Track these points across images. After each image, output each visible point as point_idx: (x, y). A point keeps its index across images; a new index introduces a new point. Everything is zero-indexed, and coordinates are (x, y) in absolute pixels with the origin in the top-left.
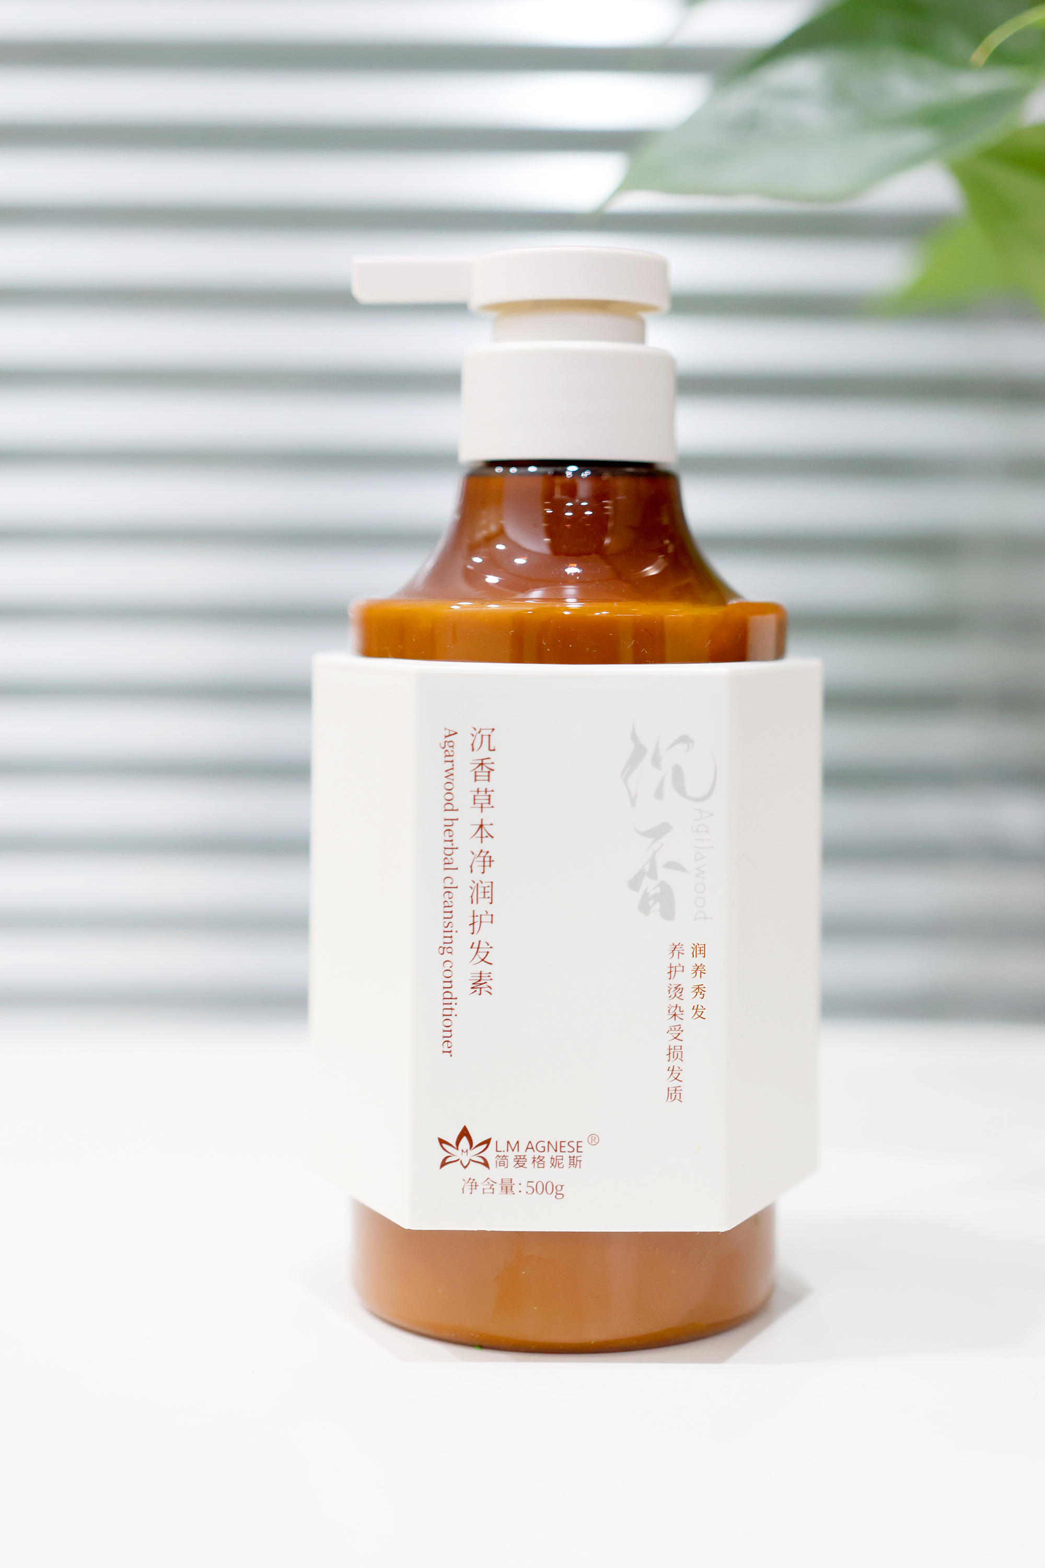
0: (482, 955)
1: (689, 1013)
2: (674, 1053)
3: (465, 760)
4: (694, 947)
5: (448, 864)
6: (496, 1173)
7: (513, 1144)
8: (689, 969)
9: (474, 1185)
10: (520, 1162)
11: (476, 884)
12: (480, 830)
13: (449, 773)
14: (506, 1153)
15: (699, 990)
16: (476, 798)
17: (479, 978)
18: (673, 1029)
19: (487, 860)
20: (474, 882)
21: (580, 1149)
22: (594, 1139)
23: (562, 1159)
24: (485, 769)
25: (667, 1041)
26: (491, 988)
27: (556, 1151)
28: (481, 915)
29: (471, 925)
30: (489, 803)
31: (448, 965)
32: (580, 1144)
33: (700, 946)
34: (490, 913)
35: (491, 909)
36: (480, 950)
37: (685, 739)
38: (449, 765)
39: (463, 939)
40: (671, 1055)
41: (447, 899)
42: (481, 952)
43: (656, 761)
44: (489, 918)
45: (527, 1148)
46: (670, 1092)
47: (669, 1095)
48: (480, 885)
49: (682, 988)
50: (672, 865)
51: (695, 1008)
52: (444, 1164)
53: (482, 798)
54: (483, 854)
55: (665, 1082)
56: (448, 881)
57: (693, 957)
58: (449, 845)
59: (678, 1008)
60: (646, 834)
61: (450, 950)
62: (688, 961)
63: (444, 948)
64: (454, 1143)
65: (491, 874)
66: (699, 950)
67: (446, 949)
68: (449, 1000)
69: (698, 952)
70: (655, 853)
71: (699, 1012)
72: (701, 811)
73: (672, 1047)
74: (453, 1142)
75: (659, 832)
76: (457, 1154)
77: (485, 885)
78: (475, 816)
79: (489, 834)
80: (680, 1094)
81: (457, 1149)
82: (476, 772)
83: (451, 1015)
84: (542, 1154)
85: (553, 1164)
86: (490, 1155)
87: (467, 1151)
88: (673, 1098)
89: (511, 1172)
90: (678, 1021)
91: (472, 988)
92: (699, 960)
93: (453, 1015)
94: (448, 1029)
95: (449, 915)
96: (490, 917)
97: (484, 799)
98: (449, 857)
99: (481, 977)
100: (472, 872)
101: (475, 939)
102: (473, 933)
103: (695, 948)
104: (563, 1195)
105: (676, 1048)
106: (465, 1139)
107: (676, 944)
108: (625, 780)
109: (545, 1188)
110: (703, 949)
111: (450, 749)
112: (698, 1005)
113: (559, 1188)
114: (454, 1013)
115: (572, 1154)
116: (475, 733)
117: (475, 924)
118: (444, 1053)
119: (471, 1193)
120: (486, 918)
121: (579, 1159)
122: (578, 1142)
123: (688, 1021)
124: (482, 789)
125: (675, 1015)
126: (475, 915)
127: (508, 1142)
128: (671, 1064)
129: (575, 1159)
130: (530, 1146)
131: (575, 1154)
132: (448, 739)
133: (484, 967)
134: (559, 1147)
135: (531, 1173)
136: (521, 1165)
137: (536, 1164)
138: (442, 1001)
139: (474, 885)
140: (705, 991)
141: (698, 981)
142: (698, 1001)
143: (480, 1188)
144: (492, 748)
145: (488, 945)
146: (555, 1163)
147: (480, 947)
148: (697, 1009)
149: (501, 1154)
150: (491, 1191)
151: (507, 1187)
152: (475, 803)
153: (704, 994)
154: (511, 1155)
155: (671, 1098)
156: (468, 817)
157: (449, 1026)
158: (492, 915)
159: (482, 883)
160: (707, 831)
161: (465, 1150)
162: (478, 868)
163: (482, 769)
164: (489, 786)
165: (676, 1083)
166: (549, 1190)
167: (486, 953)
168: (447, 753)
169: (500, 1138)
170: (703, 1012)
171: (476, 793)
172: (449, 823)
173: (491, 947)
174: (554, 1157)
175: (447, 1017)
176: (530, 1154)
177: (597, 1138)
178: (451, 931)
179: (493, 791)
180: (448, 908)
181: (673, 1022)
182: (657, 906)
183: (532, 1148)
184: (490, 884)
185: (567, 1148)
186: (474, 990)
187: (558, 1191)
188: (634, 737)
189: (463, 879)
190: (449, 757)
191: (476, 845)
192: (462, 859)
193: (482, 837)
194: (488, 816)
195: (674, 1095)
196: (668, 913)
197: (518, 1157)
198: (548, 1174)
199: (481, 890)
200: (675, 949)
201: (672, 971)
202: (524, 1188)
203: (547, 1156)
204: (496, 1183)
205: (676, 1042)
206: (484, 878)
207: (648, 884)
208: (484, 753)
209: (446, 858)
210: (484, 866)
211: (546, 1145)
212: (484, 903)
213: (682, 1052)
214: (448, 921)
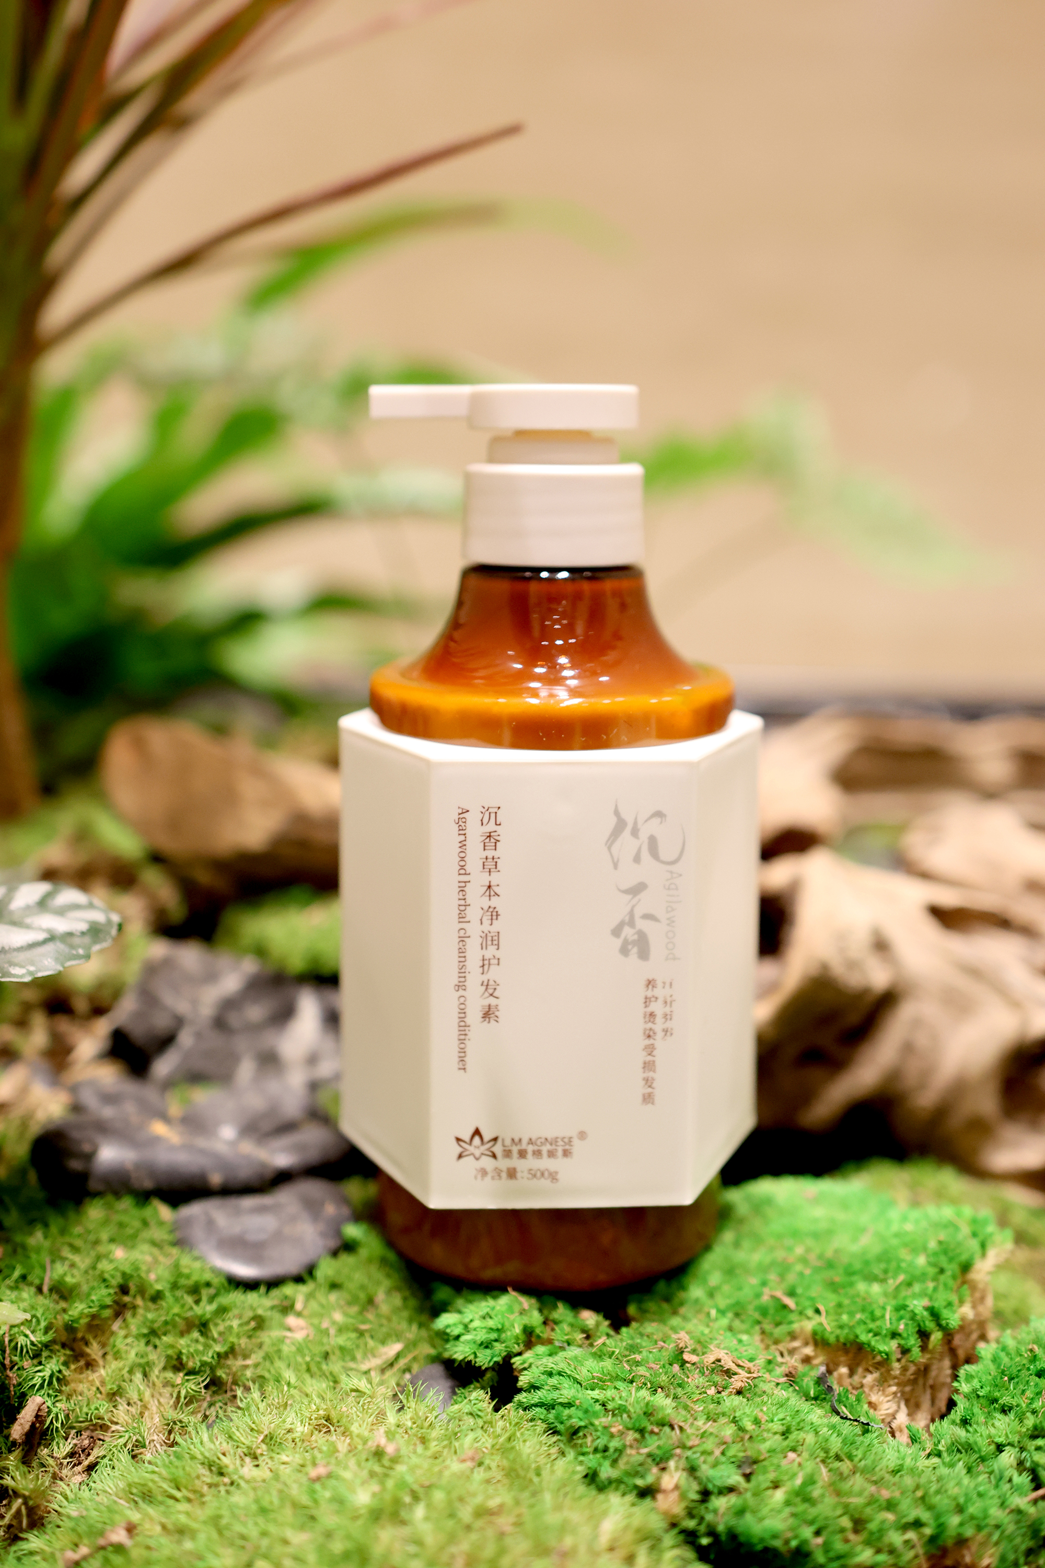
0: (491, 991)
2: (649, 1066)
3: (475, 833)
5: (462, 917)
13: (463, 844)
19: (494, 914)
22: (582, 1135)
24: (492, 840)
25: (642, 1057)
31: (462, 1000)
37: (659, 814)
38: (462, 838)
39: (474, 979)
42: (489, 988)
43: (635, 832)
44: (496, 961)
48: (489, 934)
50: (648, 917)
52: (460, 1156)
53: (490, 864)
54: (491, 910)
55: (640, 1089)
56: (462, 932)
58: (462, 902)
60: (626, 892)
61: (464, 987)
65: (497, 926)
67: (461, 986)
68: (463, 1028)
70: (633, 907)
72: (671, 872)
74: (467, 1139)
75: (637, 889)
76: (471, 1149)
77: (492, 934)
78: (485, 879)
86: (498, 1149)
90: (651, 1041)
94: (463, 1051)
95: (463, 959)
97: (489, 866)
98: (463, 913)
101: (485, 978)
107: (651, 979)
108: (609, 848)
111: (463, 824)
114: (467, 1037)
120: (494, 962)
123: (659, 1042)
124: (490, 856)
128: (646, 1075)
131: (567, 1147)
132: (461, 816)
133: (493, 1001)
134: (554, 1141)
139: (483, 935)
144: (498, 823)
154: (515, 1150)
156: (478, 879)
160: (677, 889)
162: (486, 921)
164: (496, 854)
165: (650, 1090)
168: (461, 828)
172: (463, 884)
175: (462, 1041)
180: (462, 952)
181: (648, 1042)
182: (635, 950)
185: (561, 1143)
188: (617, 813)
189: (475, 930)
190: (462, 831)
191: (485, 903)
192: (473, 913)
194: (495, 878)
195: (648, 1099)
196: (644, 955)
199: (489, 938)
201: (647, 1001)
202: (526, 1174)
203: (545, 1149)
207: (628, 932)
208: (491, 827)
210: (492, 919)
214: (462, 964)
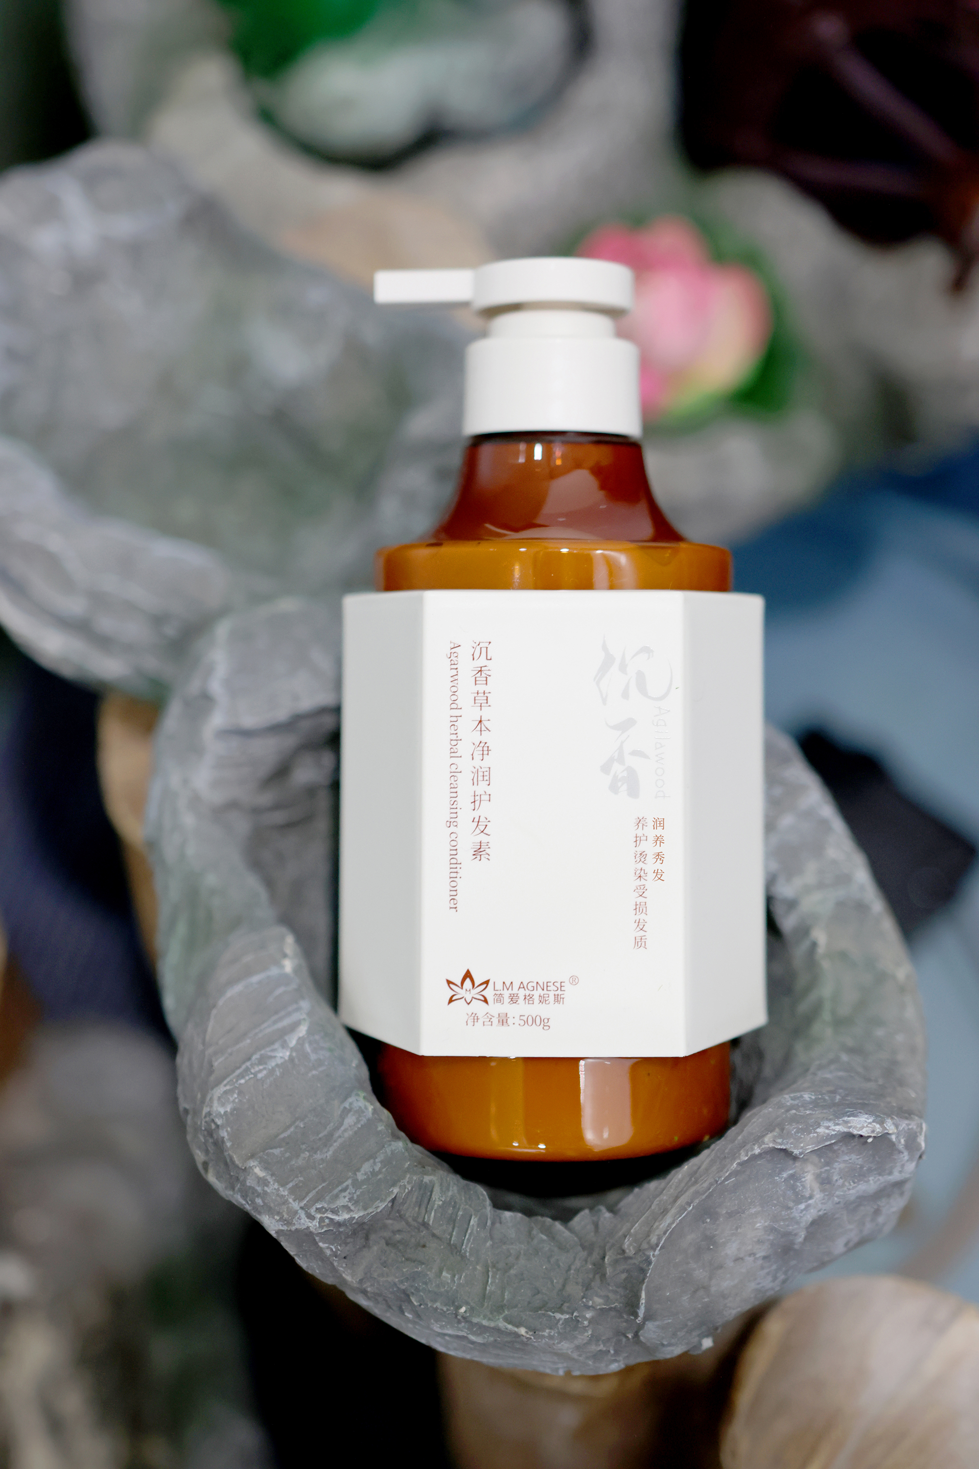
1: (651, 876)
4: (654, 820)
6: (494, 1008)
7: (508, 984)
8: (651, 839)
9: (475, 1018)
10: (513, 999)
11: (476, 769)
12: (480, 724)
14: (502, 992)
15: (659, 856)
16: (476, 698)
17: (479, 847)
18: (639, 888)
20: (475, 768)
21: (563, 988)
23: (548, 997)
26: (489, 855)
27: (543, 990)
28: (480, 795)
29: (472, 803)
30: (487, 703)
32: (563, 984)
33: (660, 820)
34: (488, 793)
35: (489, 790)
36: (480, 823)
40: (638, 910)
41: (453, 782)
45: (520, 988)
46: (637, 941)
47: (636, 943)
49: (646, 855)
51: (656, 872)
57: (654, 829)
59: (643, 871)
62: (651, 832)
63: (450, 822)
64: (459, 984)
66: (659, 823)
69: (658, 825)
71: (659, 875)
73: (638, 903)
79: (487, 728)
80: (645, 942)
81: (462, 988)
82: (476, 678)
83: (456, 877)
84: (532, 993)
85: (540, 1001)
87: (470, 990)
88: (639, 946)
89: (506, 1007)
91: (474, 855)
92: (659, 831)
93: (458, 877)
96: (489, 796)
99: (480, 845)
100: (473, 759)
102: (474, 810)
103: (656, 821)
104: (549, 1027)
105: (641, 904)
106: (468, 981)
109: (534, 1021)
110: (662, 822)
112: (658, 870)
113: (546, 1021)
115: (556, 993)
116: (475, 645)
117: (476, 802)
118: (451, 909)
119: (474, 1025)
121: (562, 996)
122: (561, 982)
125: (640, 877)
126: (476, 795)
127: (504, 983)
129: (559, 996)
130: (522, 986)
135: (522, 1008)
136: (515, 1002)
137: (527, 1001)
138: (449, 866)
140: (664, 858)
141: (658, 849)
142: (658, 866)
143: (481, 1021)
145: (486, 819)
146: (543, 1000)
147: (480, 821)
148: (657, 873)
149: (498, 993)
150: (490, 1023)
151: (503, 1020)
152: (475, 703)
153: (663, 860)
155: (638, 946)
157: (454, 887)
158: (490, 795)
159: (481, 768)
161: (468, 990)
163: (481, 675)
166: (538, 1023)
167: (485, 826)
169: (497, 980)
170: (662, 875)
171: (476, 695)
173: (489, 821)
174: (542, 995)
176: (522, 993)
177: (577, 979)
178: (456, 808)
179: (489, 693)
183: (524, 987)
184: (488, 769)
186: (475, 857)
187: (545, 1023)
193: (481, 731)
197: (512, 995)
198: (536, 1009)
200: (640, 822)
204: (494, 1017)
205: (641, 899)
206: (483, 764)
209: (451, 748)
211: (535, 985)
212: (483, 785)
213: (646, 907)
